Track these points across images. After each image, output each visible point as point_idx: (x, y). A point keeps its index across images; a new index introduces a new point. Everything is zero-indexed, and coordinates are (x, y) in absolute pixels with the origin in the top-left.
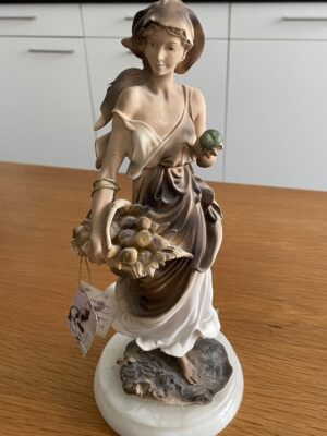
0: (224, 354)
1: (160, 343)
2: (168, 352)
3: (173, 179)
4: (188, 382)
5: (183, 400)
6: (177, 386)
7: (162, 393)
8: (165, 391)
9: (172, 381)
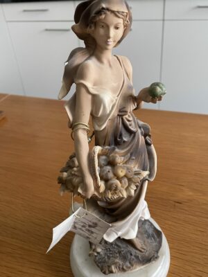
0: (152, 224)
1: (120, 234)
2: (127, 238)
3: (128, 123)
4: (140, 251)
5: (143, 264)
6: (135, 256)
7: (129, 265)
8: (130, 263)
9: (131, 254)
